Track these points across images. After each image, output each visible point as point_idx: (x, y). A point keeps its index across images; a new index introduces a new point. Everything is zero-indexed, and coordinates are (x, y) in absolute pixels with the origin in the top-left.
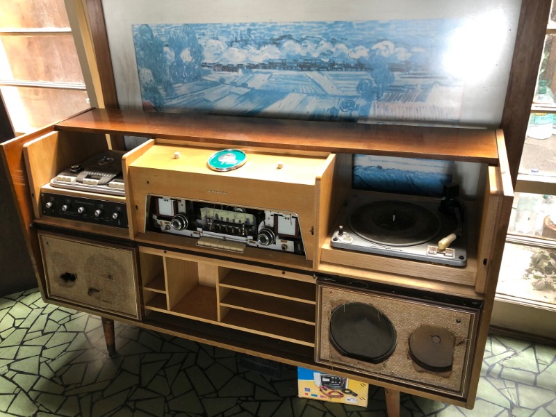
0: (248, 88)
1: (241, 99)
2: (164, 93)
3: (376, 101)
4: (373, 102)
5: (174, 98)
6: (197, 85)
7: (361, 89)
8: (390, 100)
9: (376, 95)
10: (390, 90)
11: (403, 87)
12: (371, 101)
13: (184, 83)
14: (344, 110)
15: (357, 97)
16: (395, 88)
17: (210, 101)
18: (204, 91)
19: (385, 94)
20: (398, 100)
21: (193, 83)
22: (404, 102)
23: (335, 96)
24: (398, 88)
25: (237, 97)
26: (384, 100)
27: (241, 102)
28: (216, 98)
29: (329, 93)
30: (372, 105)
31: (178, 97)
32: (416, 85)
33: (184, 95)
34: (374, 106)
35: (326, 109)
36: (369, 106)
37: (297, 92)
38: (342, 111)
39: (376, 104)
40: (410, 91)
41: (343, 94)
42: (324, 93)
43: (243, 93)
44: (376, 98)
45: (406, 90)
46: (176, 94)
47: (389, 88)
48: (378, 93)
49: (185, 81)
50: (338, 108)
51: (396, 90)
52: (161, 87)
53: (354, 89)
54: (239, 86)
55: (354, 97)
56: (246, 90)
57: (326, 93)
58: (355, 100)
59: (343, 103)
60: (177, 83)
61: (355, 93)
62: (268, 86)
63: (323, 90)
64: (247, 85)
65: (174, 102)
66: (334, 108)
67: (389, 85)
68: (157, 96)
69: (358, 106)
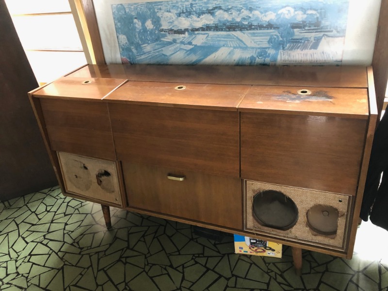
0: (193, 45)
1: (188, 53)
2: (135, 51)
3: (282, 50)
4: (280, 51)
5: (142, 55)
6: (158, 44)
7: (271, 43)
8: (292, 49)
9: (282, 46)
10: (292, 42)
11: (301, 39)
12: (278, 50)
13: (148, 44)
14: (260, 58)
15: (269, 48)
16: (295, 41)
17: (167, 56)
18: (163, 49)
19: (288, 45)
20: (298, 49)
21: (155, 43)
22: (302, 50)
23: (253, 48)
24: (298, 41)
25: (185, 51)
26: (288, 49)
27: (188, 55)
28: (171, 53)
29: (249, 46)
30: (279, 53)
31: (145, 54)
32: (310, 38)
33: (149, 52)
34: (281, 54)
35: (247, 57)
36: (277, 54)
37: (227, 47)
38: (259, 58)
39: (282, 53)
40: (306, 42)
41: (259, 47)
42: (245, 46)
43: (189, 49)
44: (282, 48)
45: (303, 41)
46: (144, 52)
47: (291, 41)
48: (283, 45)
49: (149, 42)
50: (255, 56)
51: (296, 42)
52: (133, 47)
53: (266, 43)
54: (186, 44)
55: (266, 48)
56: (191, 47)
57: (247, 46)
58: (267, 50)
59: (259, 53)
60: (143, 44)
61: (267, 46)
62: (206, 43)
63: (245, 44)
64: (192, 43)
65: (143, 57)
66: (252, 56)
67: (290, 38)
68: (131, 54)
69: (269, 54)
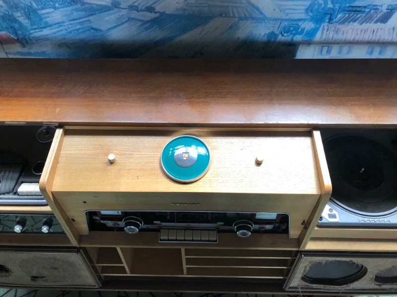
0: (156, 13)
2: (27, 21)
3: (326, 24)
4: (323, 24)
5: (45, 27)
6: (77, 10)
7: (312, 11)
8: (344, 21)
9: (328, 16)
10: (348, 11)
13: (55, 8)
14: (285, 35)
15: (304, 20)
16: (355, 9)
17: (100, 30)
19: (339, 16)
20: (355, 21)
21: (70, 8)
22: (361, 24)
23: (276, 20)
24: (359, 9)
25: (140, 23)
26: (336, 22)
27: (147, 29)
28: (109, 26)
29: (268, 16)
30: (321, 29)
31: (50, 26)
33: (59, 24)
35: (263, 34)
36: (317, 29)
37: (226, 16)
39: (326, 28)
40: (372, 11)
41: (287, 17)
42: (263, 16)
43: (149, 19)
44: (327, 21)
45: (367, 10)
46: (46, 23)
47: (347, 9)
48: (331, 15)
49: (57, 5)
52: (18, 14)
53: (303, 11)
54: (141, 10)
55: (300, 20)
56: (152, 15)
57: (265, 16)
58: (300, 23)
59: (285, 27)
60: (43, 9)
61: (303, 16)
63: (262, 13)
64: (154, 9)
65: (46, 32)
66: (273, 33)
67: (348, 5)
68: (16, 26)
69: (303, 30)
